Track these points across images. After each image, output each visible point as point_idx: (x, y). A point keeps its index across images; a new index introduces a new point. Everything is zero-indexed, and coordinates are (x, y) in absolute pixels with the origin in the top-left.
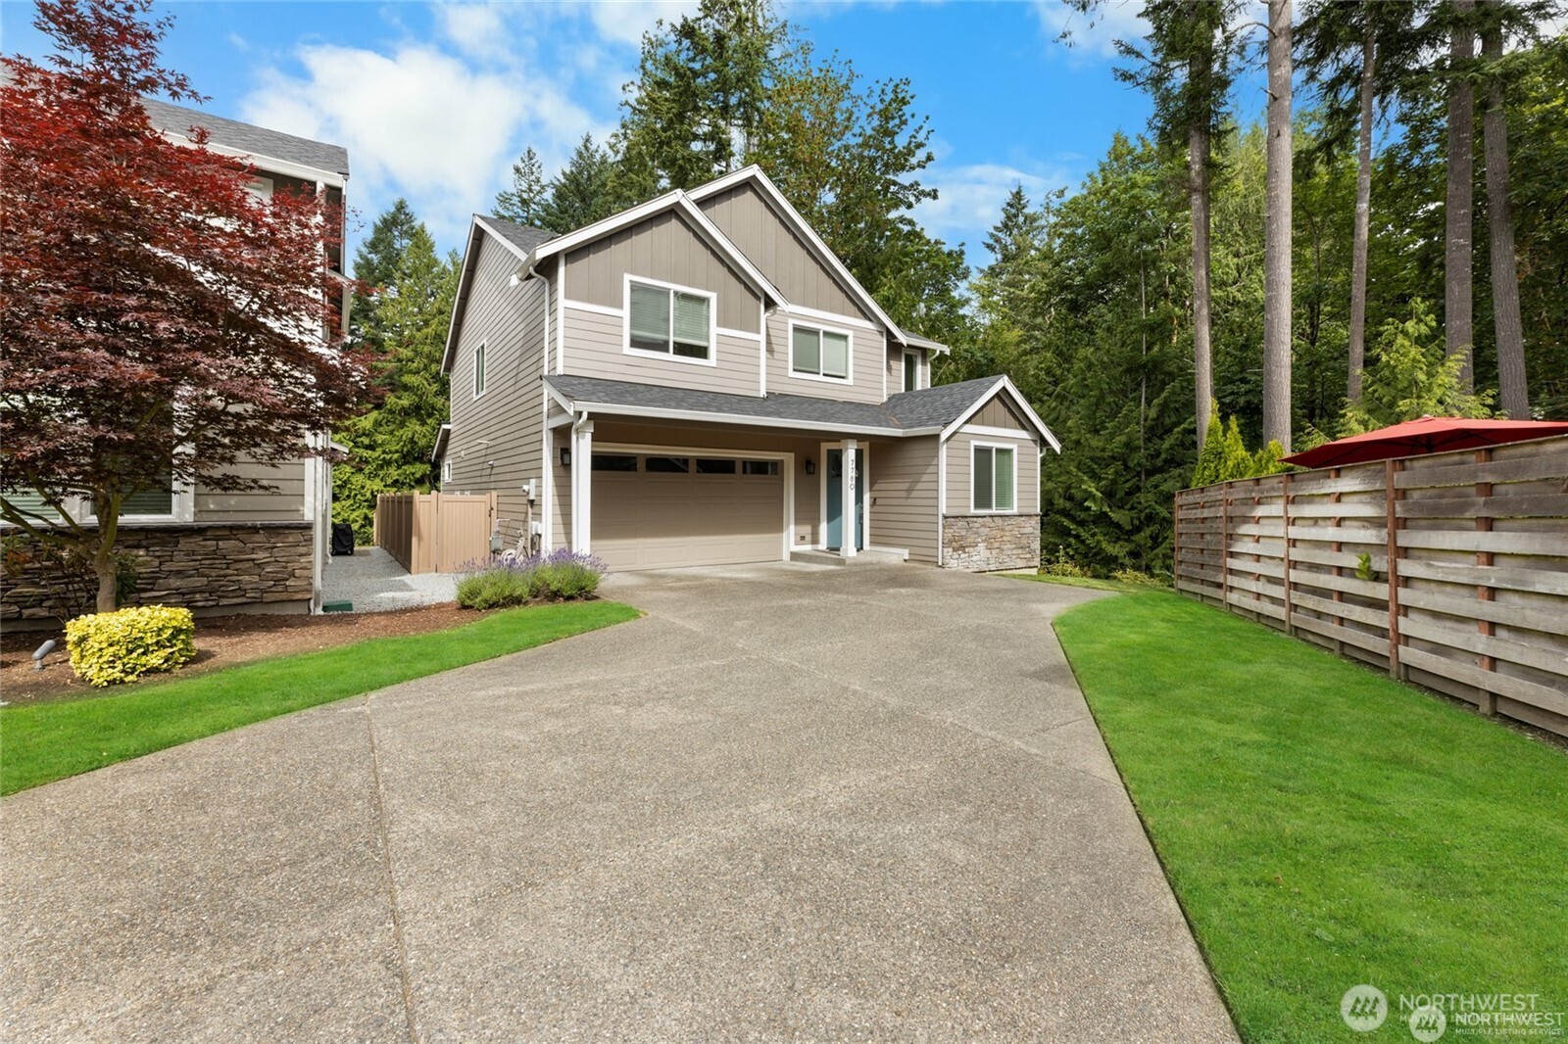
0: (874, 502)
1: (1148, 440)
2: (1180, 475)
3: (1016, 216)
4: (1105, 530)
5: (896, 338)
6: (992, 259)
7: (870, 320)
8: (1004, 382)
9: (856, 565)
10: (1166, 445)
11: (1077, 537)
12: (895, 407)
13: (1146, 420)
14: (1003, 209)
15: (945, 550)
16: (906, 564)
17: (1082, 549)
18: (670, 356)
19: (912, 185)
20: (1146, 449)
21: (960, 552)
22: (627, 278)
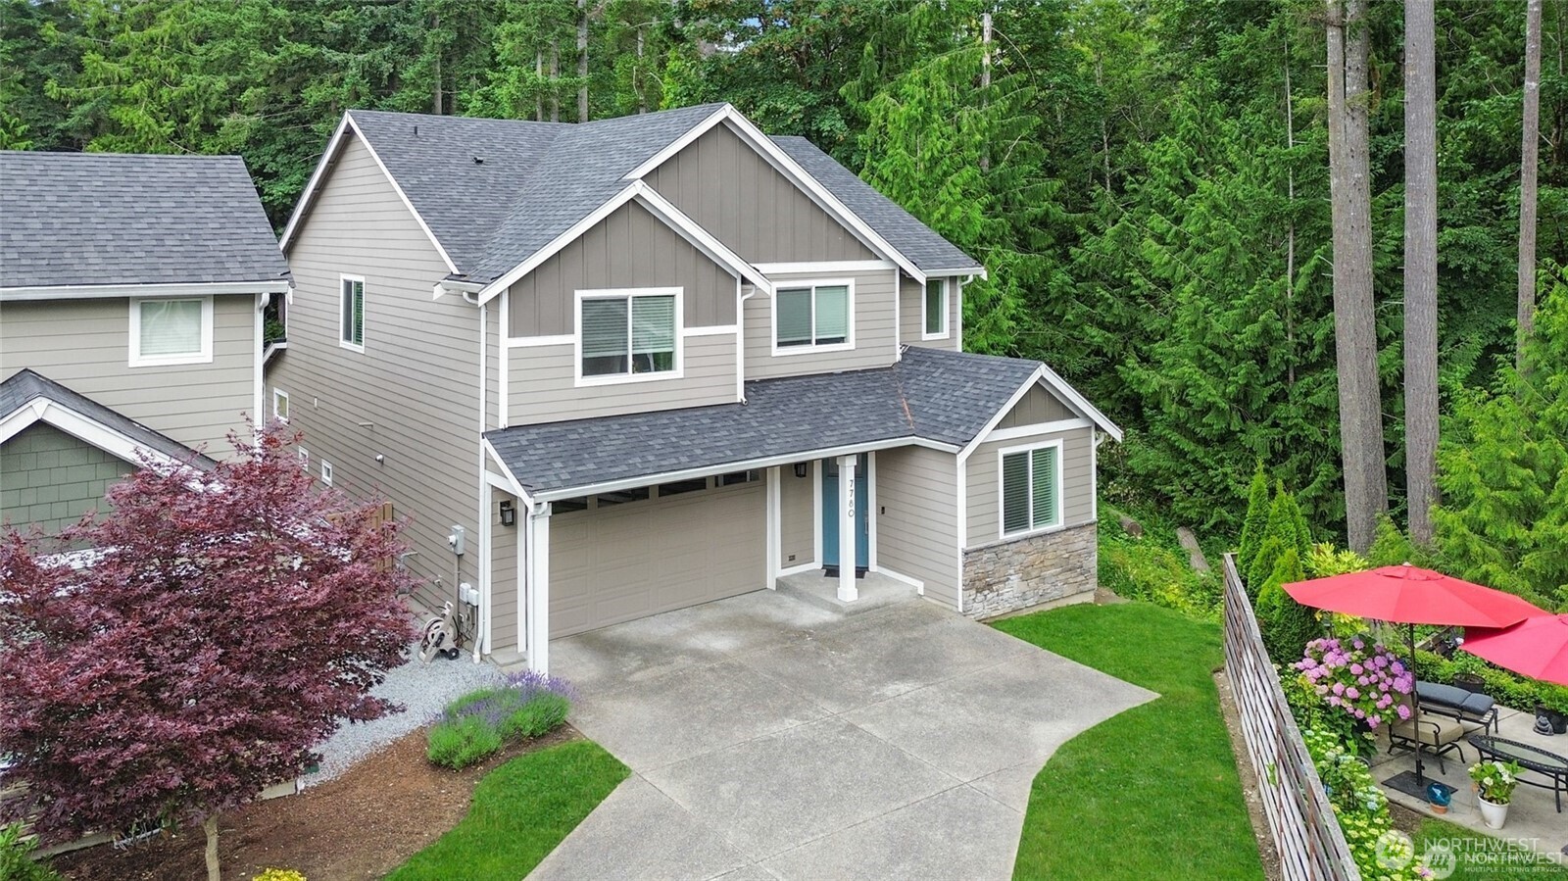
0: (882, 512)
5: (911, 275)
7: (878, 258)
8: (1041, 371)
9: (857, 609)
15: (967, 593)
16: (920, 600)
18: (630, 377)
21: (986, 592)
22: (580, 295)
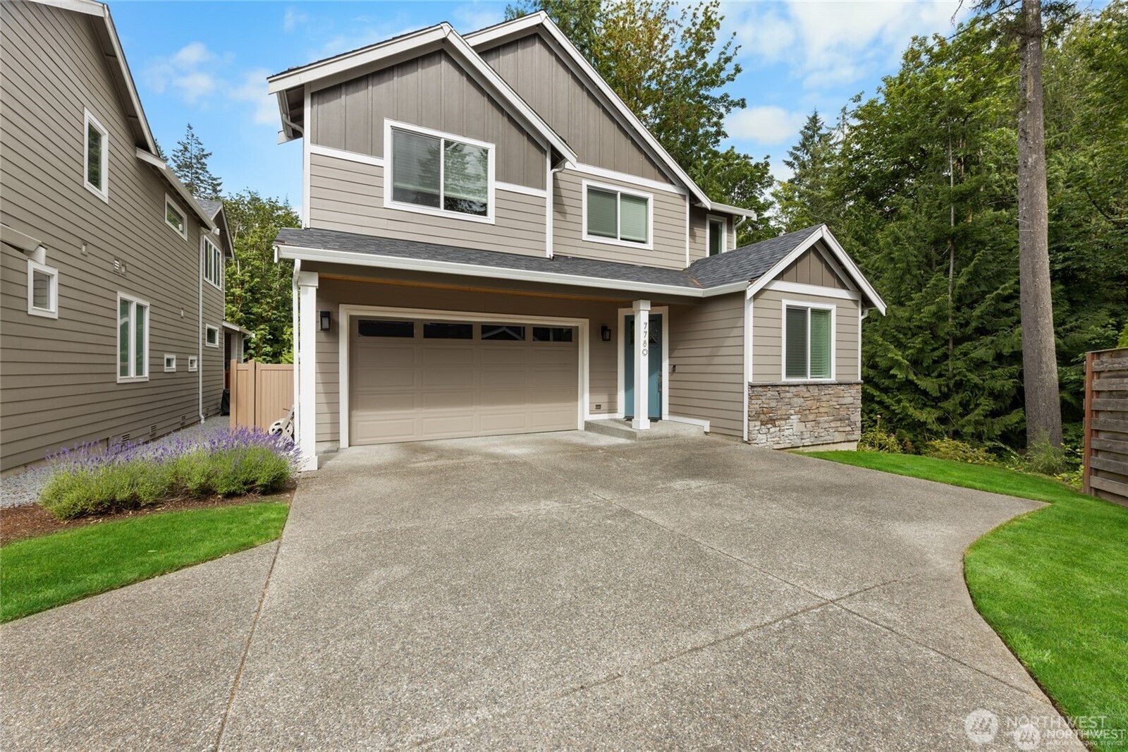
0: (673, 369)
1: (958, 309)
2: (993, 342)
3: (812, 137)
4: (911, 397)
5: (700, 201)
6: (791, 173)
7: (672, 183)
8: (822, 232)
9: (649, 438)
10: (977, 312)
11: (881, 403)
12: (697, 270)
13: (954, 288)
14: (801, 132)
15: (752, 424)
16: (706, 437)
18: (441, 211)
19: (722, 98)
20: (954, 318)
21: (770, 426)
22: (388, 124)
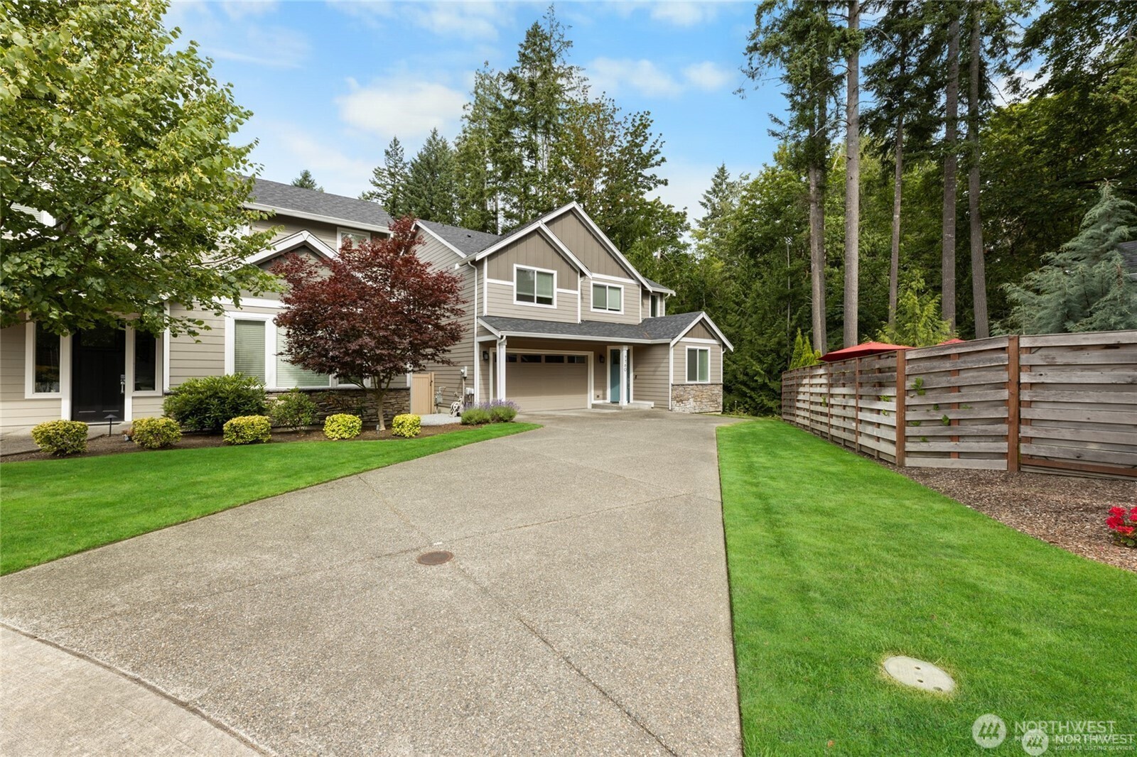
0: (635, 377)
1: (792, 340)
3: (721, 184)
6: (705, 213)
8: (703, 315)
11: (751, 397)
12: (646, 326)
13: (790, 329)
14: (713, 179)
17: (753, 405)
18: (535, 304)
19: (652, 177)
21: (680, 403)
22: (516, 266)
